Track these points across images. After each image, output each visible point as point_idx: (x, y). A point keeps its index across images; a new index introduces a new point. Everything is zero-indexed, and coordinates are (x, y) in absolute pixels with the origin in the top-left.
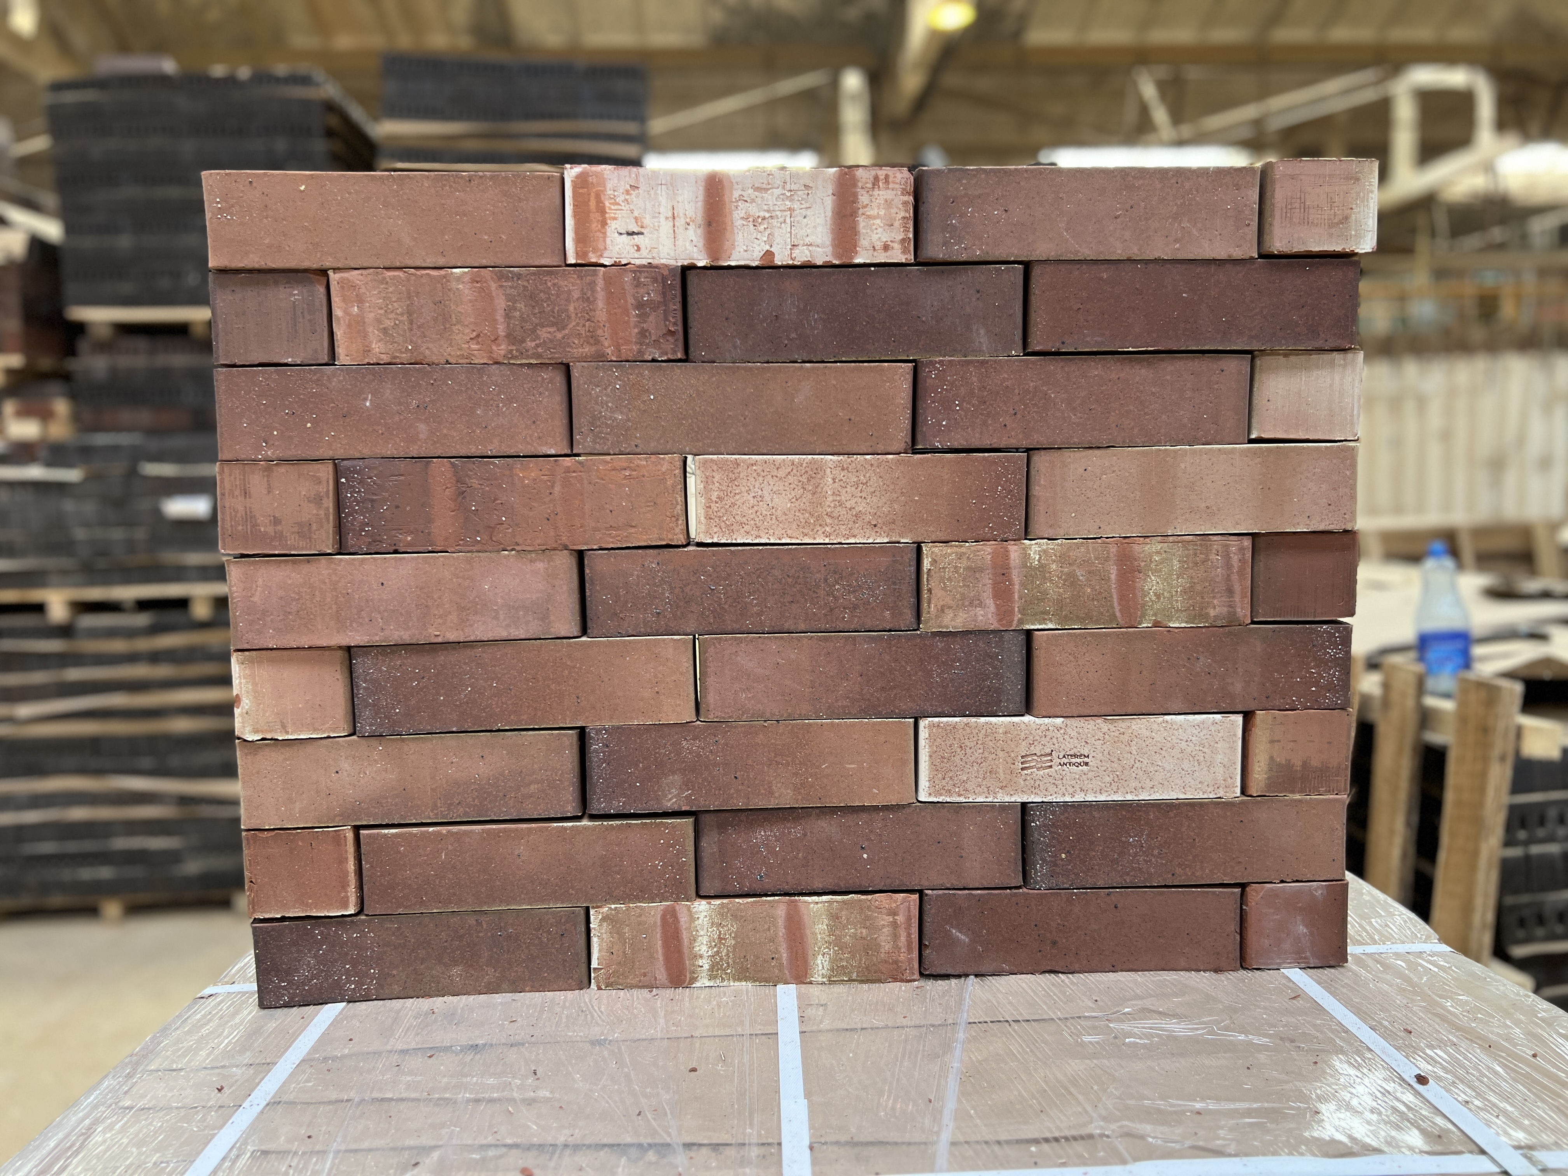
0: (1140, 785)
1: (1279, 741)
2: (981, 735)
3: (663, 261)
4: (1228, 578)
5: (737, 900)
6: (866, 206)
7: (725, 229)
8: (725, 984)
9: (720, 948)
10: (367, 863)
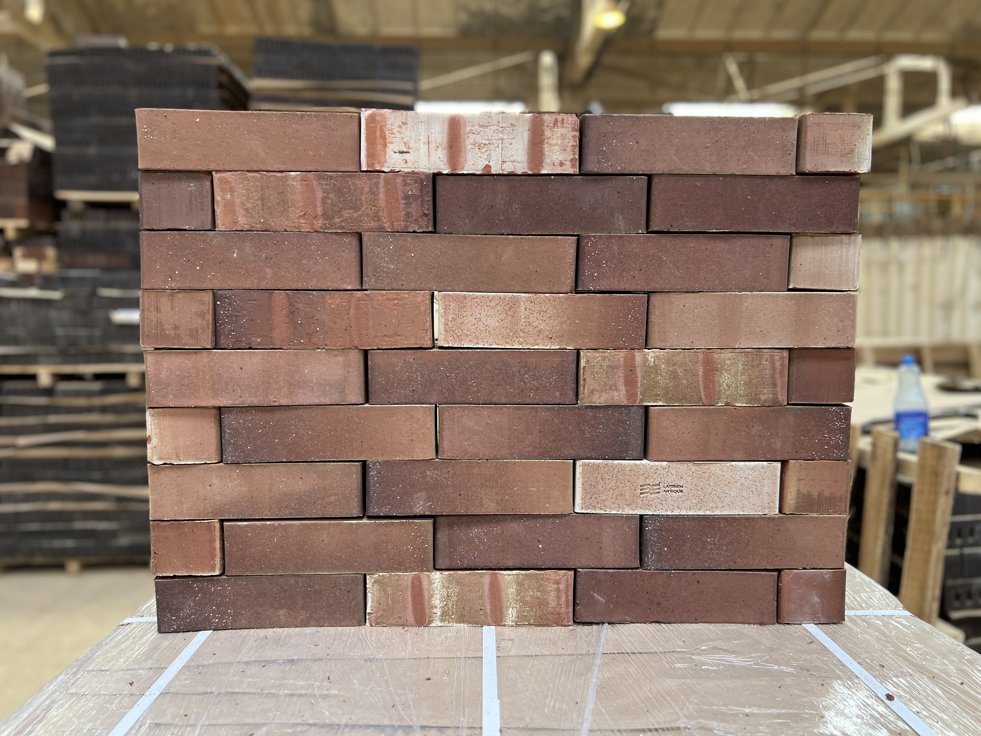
0: (715, 505)
1: (803, 480)
2: (615, 472)
3: (421, 170)
4: (773, 376)
5: (459, 572)
6: (549, 138)
7: (460, 151)
8: (450, 624)
9: (448, 602)
10: (227, 544)
